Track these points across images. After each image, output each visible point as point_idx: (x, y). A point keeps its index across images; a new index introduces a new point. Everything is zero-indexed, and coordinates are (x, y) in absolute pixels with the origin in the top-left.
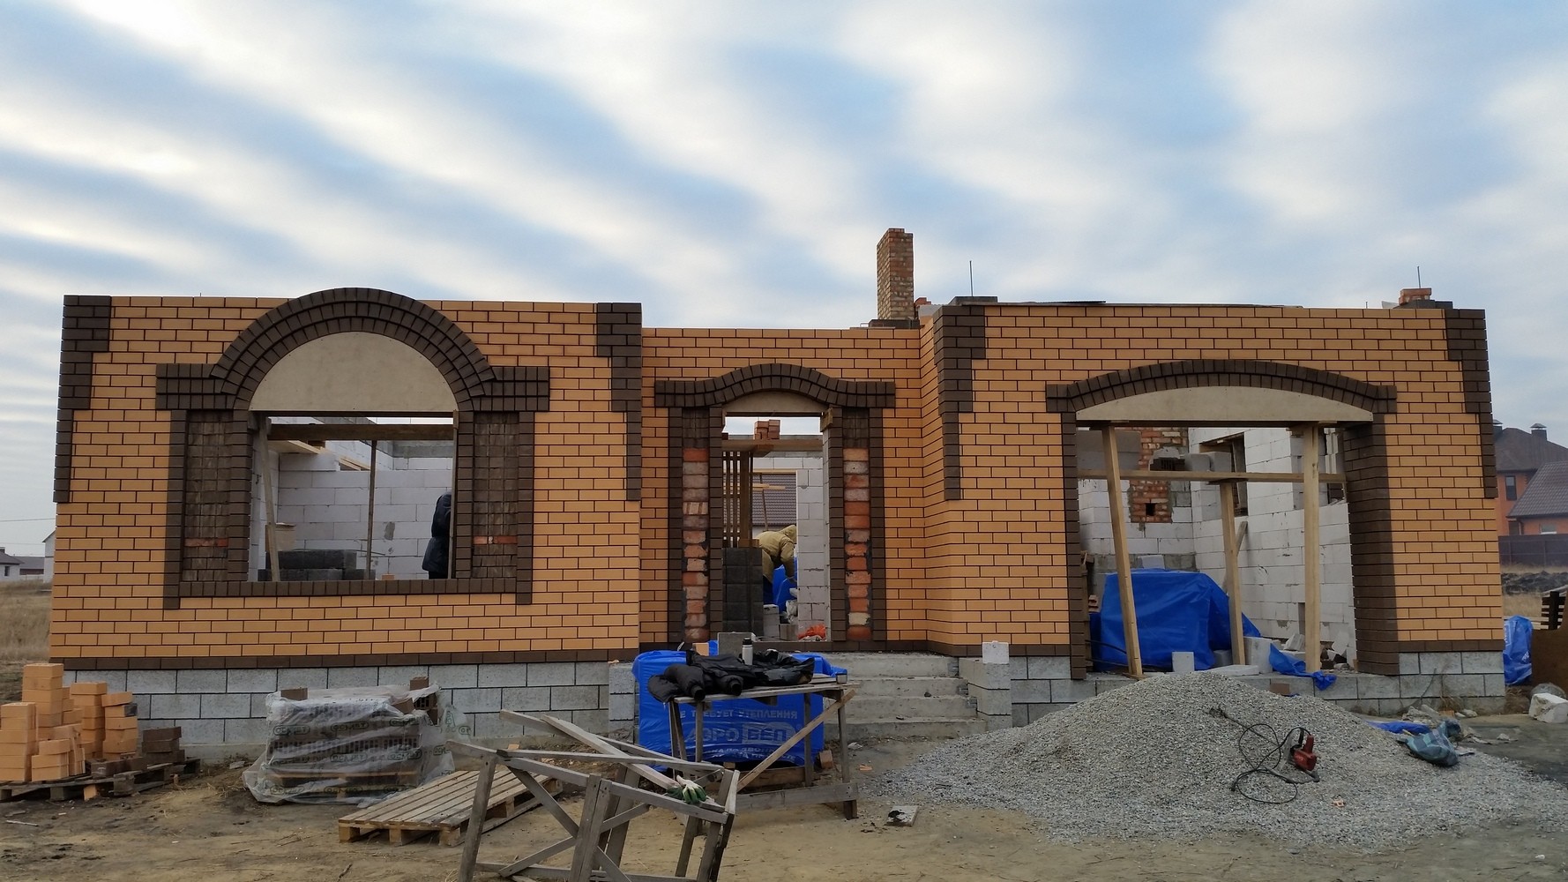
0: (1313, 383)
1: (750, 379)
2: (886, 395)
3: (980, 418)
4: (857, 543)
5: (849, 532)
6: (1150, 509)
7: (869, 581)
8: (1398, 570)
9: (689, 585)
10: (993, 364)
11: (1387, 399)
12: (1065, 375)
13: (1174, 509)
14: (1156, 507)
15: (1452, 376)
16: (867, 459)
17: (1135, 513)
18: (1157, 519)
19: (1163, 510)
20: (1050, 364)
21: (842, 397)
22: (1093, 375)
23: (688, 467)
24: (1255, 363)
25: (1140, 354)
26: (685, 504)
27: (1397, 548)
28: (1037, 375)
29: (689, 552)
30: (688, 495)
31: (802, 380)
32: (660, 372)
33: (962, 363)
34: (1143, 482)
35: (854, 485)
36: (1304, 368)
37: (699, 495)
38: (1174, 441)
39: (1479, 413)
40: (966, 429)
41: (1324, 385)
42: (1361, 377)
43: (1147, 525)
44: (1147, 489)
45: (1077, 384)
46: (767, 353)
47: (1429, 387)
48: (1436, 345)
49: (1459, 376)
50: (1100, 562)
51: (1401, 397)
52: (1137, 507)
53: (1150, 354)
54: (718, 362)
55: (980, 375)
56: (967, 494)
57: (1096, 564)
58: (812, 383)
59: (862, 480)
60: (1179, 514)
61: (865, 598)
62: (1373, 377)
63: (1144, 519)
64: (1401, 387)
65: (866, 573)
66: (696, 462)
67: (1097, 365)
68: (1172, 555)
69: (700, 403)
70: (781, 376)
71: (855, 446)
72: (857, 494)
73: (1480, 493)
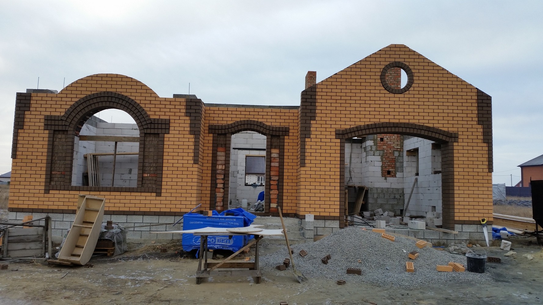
1: (240, 125)
2: (286, 131)
4: (274, 180)
5: (272, 176)
6: (389, 173)
7: (278, 193)
8: (456, 196)
9: (218, 192)
10: (318, 122)
11: (455, 137)
12: (342, 126)
13: (397, 173)
14: (391, 172)
15: (479, 130)
16: (279, 153)
17: (383, 174)
18: (391, 176)
19: (393, 173)
21: (271, 132)
22: (352, 126)
24: (408, 124)
25: (368, 120)
26: (217, 166)
29: (218, 181)
31: (258, 126)
33: (308, 122)
34: (387, 163)
35: (274, 161)
36: (425, 126)
38: (398, 150)
39: (488, 143)
40: (308, 143)
41: (432, 132)
42: (446, 129)
43: (387, 178)
44: (388, 166)
45: (346, 129)
46: (247, 116)
48: (474, 119)
49: (481, 130)
51: (460, 137)
52: (384, 172)
53: (372, 120)
54: (230, 119)
55: (313, 126)
56: (307, 165)
58: (261, 127)
59: (277, 160)
60: (399, 175)
61: (276, 199)
62: (450, 129)
63: (386, 176)
64: (460, 133)
65: (277, 190)
66: (222, 152)
67: (353, 123)
68: (396, 189)
69: (223, 132)
70: (251, 124)
71: (275, 148)
72: (275, 164)
73: (487, 170)
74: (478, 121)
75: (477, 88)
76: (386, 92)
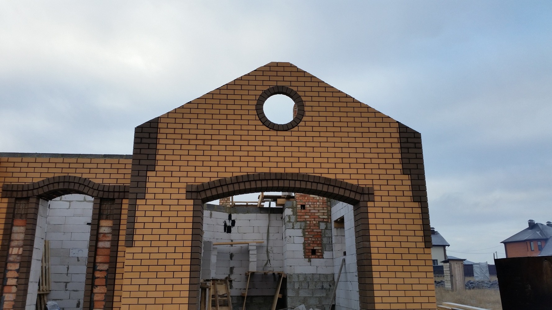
0: (328, 185)
1: (53, 183)
2: (124, 192)
3: (149, 202)
4: (101, 271)
5: (98, 264)
6: (314, 252)
7: (106, 291)
8: (376, 287)
9: (6, 293)
10: (159, 174)
11: (369, 194)
12: (198, 180)
13: (324, 252)
14: (316, 251)
15: (405, 182)
16: (112, 225)
17: (306, 254)
18: (317, 257)
19: (319, 252)
20: (190, 174)
21: (101, 193)
22: (213, 179)
23: (15, 229)
24: (298, 174)
25: (238, 169)
26: (11, 249)
27: (375, 275)
28: (182, 180)
29: (9, 274)
30: (13, 244)
31: (80, 184)
32: (7, 180)
33: (143, 173)
34: (310, 239)
35: (104, 239)
36: (323, 177)
37: (19, 244)
38: (325, 220)
39: (421, 202)
40: (140, 208)
41: (334, 186)
42: (355, 182)
43: (312, 260)
44: (312, 242)
45: (203, 184)
46: (64, 171)
47: (392, 188)
48: (396, 166)
49: (409, 183)
50: (289, 278)
51: (376, 193)
52: (307, 251)
53: (243, 170)
54: (38, 175)
55: (151, 179)
56: (137, 244)
57: (288, 278)
58: (85, 186)
59: (108, 237)
60: (326, 254)
61: (103, 301)
62: (361, 182)
63: (310, 257)
64: (376, 188)
65: (105, 287)
66: (20, 226)
67: (215, 175)
68: (323, 275)
69: (25, 196)
70: (69, 182)
71: (107, 218)
72: (104, 244)
73: (423, 245)
74: (403, 169)
75: (397, 122)
76: (264, 128)
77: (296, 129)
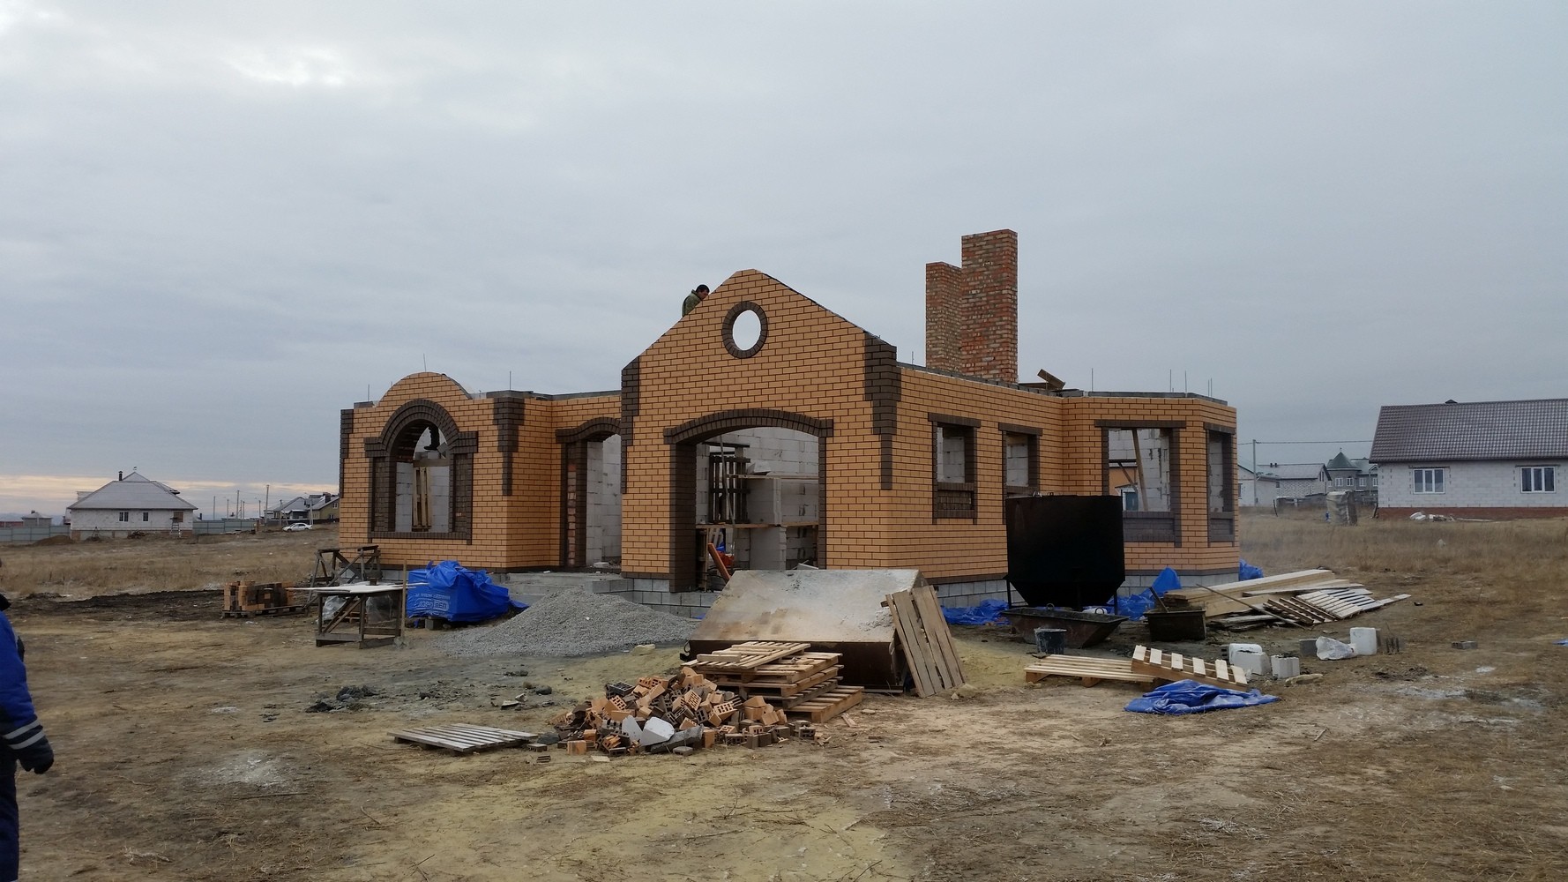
0: (788, 420)
3: (636, 448)
10: (642, 418)
11: (831, 427)
12: (673, 423)
15: (866, 411)
20: (666, 417)
23: (569, 475)
28: (660, 423)
30: (570, 488)
32: (558, 425)
37: (575, 489)
42: (814, 415)
46: (600, 412)
47: (853, 419)
49: (871, 411)
51: (836, 426)
54: (581, 418)
55: (637, 425)
56: (629, 490)
62: (822, 414)
66: (574, 471)
69: (572, 440)
70: (604, 424)
73: (879, 486)
74: (866, 394)
75: (864, 332)
76: (730, 357)
77: (759, 354)
